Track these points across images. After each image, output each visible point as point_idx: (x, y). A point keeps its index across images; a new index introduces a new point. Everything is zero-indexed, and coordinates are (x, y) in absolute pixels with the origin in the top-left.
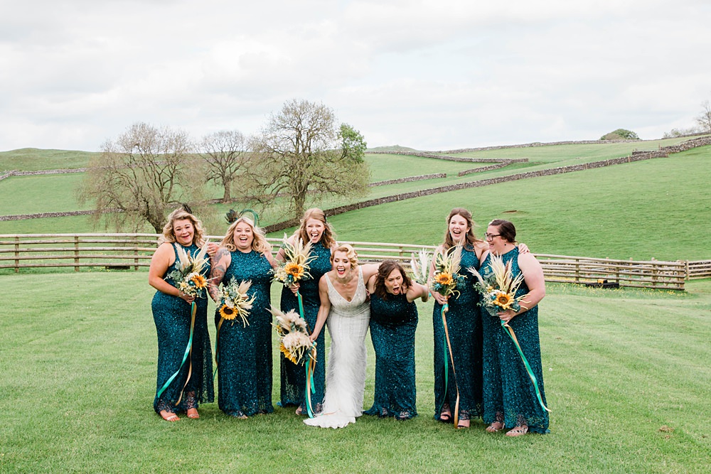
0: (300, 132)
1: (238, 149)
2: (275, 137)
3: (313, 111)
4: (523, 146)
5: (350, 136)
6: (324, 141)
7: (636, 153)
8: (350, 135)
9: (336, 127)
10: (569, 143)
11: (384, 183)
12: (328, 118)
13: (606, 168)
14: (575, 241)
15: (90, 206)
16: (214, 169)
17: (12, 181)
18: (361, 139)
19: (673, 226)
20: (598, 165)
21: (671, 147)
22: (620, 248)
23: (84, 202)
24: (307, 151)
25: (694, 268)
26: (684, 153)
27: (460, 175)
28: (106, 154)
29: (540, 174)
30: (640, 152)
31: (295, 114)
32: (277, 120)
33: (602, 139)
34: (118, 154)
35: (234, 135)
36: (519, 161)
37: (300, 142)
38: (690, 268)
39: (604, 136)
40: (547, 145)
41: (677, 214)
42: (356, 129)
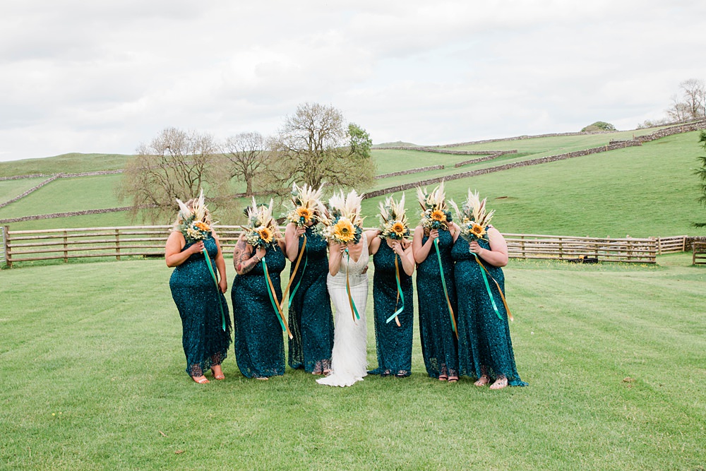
0: (312, 132)
1: (258, 149)
2: (291, 137)
3: (324, 112)
4: (512, 139)
6: (334, 139)
7: (613, 142)
8: (357, 134)
9: (344, 127)
10: (554, 135)
11: (388, 176)
12: (337, 119)
13: (587, 156)
14: (560, 223)
15: (128, 202)
16: (237, 167)
17: (60, 183)
18: (367, 136)
19: (647, 207)
20: (579, 154)
21: (643, 137)
22: (599, 227)
23: (122, 200)
24: (319, 149)
25: (666, 244)
26: (656, 142)
27: (457, 166)
28: (141, 156)
29: (527, 163)
30: (617, 142)
31: (308, 116)
32: (292, 122)
33: (583, 131)
34: (152, 156)
35: (254, 137)
36: (509, 152)
37: (313, 141)
38: (662, 244)
39: (585, 129)
40: (534, 137)
41: (650, 196)
42: (362, 128)
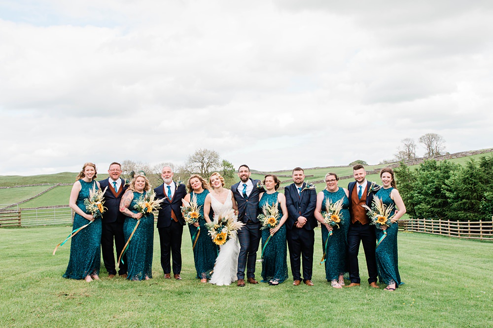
0: (203, 164)
2: (191, 166)
3: (210, 153)
4: (311, 169)
5: (227, 165)
6: (215, 168)
9: (220, 161)
10: (334, 167)
12: (217, 157)
16: (159, 181)
17: (59, 188)
18: (232, 167)
20: (345, 178)
24: (207, 172)
31: (201, 155)
32: (192, 158)
33: (350, 165)
36: (309, 176)
37: (203, 169)
40: (323, 168)
42: (230, 162)
